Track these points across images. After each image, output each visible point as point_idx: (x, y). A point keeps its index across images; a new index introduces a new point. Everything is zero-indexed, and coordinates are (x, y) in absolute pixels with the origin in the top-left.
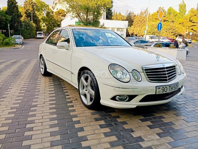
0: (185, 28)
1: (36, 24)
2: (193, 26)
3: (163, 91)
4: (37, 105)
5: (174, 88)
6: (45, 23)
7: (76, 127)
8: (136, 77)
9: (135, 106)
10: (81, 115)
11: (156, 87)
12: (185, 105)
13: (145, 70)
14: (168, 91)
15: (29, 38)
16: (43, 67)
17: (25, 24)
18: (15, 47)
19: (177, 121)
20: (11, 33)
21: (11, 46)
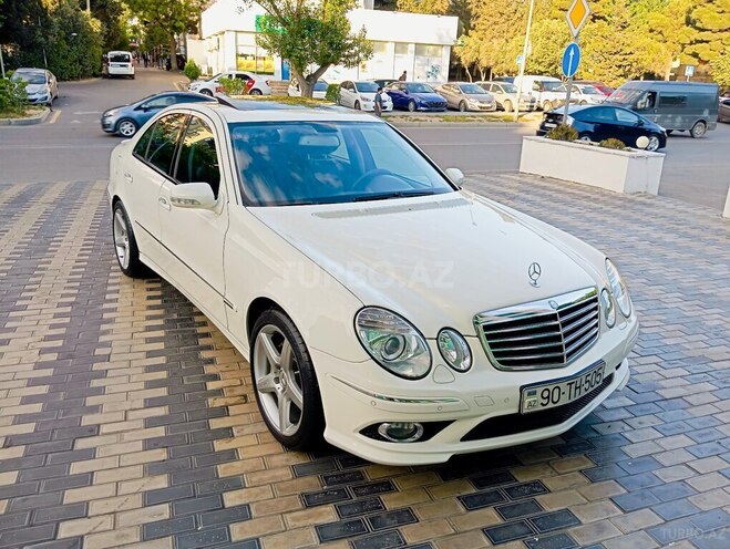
0: (668, 47)
1: (106, 20)
2: (698, 42)
3: (545, 402)
4: (99, 426)
5: (587, 386)
6: (141, 17)
7: (233, 540)
8: (454, 354)
9: (445, 458)
10: (255, 479)
11: (522, 388)
12: (627, 428)
13: (486, 328)
14: (564, 401)
15: (78, 78)
16: (127, 243)
17: (60, 23)
18: (25, 118)
19: (589, 505)
20: (10, 55)
21: (8, 111)
